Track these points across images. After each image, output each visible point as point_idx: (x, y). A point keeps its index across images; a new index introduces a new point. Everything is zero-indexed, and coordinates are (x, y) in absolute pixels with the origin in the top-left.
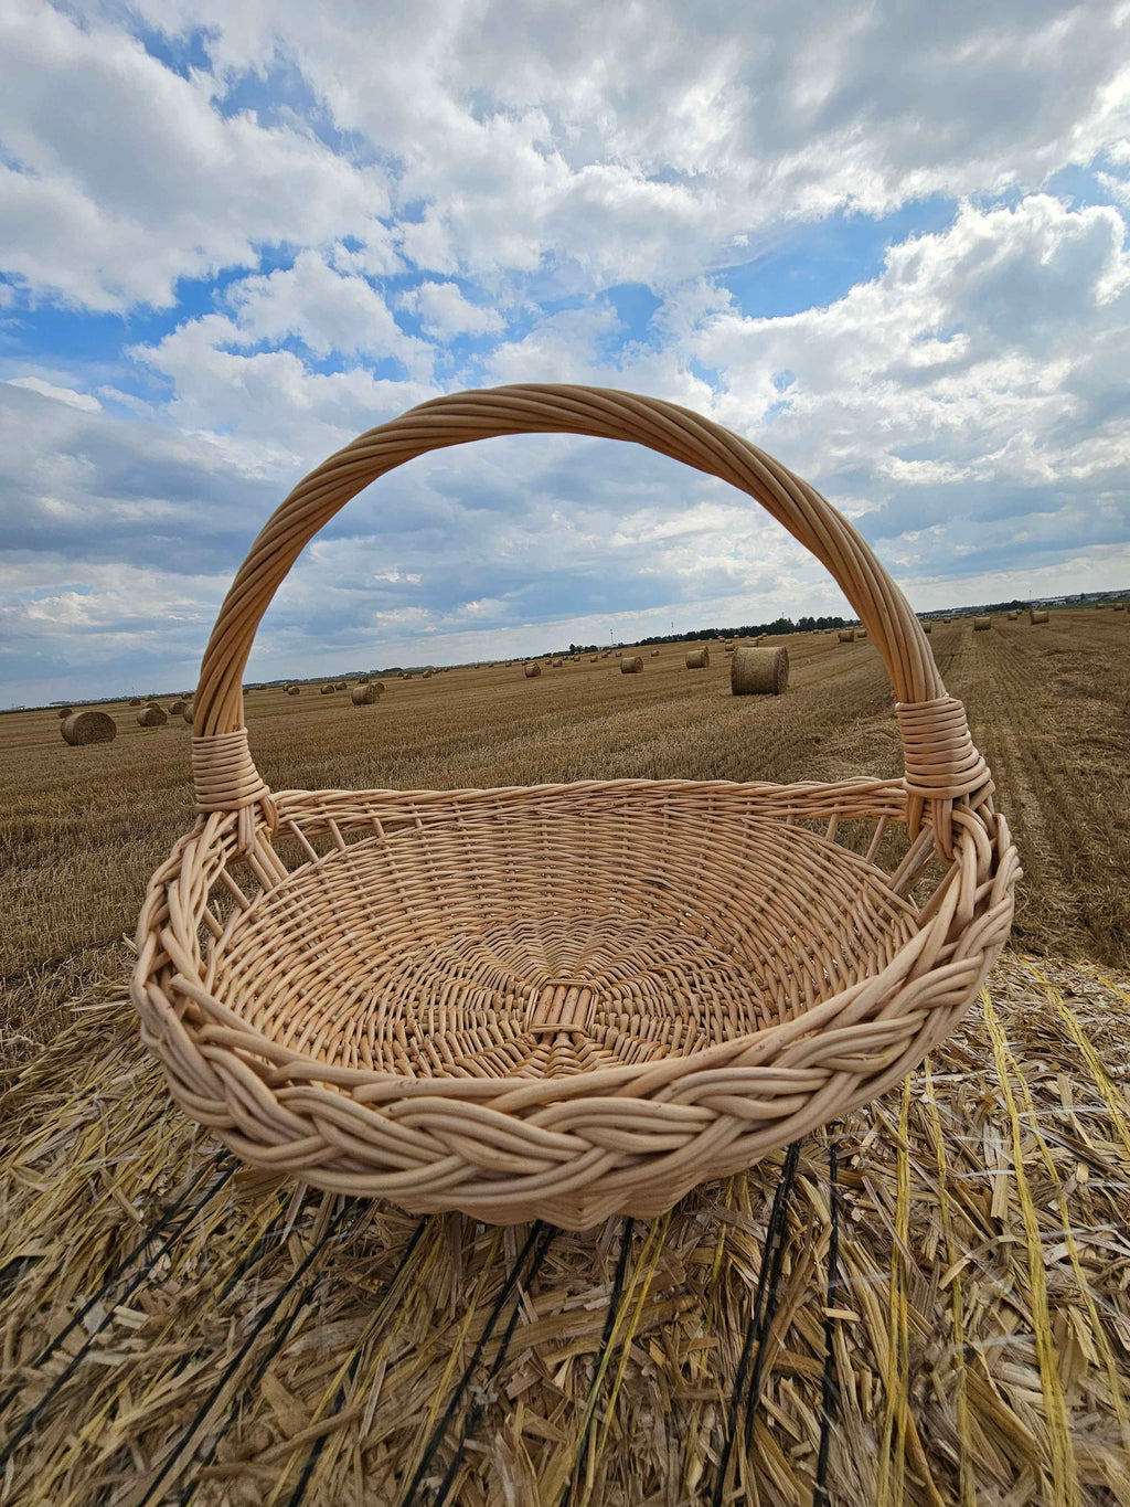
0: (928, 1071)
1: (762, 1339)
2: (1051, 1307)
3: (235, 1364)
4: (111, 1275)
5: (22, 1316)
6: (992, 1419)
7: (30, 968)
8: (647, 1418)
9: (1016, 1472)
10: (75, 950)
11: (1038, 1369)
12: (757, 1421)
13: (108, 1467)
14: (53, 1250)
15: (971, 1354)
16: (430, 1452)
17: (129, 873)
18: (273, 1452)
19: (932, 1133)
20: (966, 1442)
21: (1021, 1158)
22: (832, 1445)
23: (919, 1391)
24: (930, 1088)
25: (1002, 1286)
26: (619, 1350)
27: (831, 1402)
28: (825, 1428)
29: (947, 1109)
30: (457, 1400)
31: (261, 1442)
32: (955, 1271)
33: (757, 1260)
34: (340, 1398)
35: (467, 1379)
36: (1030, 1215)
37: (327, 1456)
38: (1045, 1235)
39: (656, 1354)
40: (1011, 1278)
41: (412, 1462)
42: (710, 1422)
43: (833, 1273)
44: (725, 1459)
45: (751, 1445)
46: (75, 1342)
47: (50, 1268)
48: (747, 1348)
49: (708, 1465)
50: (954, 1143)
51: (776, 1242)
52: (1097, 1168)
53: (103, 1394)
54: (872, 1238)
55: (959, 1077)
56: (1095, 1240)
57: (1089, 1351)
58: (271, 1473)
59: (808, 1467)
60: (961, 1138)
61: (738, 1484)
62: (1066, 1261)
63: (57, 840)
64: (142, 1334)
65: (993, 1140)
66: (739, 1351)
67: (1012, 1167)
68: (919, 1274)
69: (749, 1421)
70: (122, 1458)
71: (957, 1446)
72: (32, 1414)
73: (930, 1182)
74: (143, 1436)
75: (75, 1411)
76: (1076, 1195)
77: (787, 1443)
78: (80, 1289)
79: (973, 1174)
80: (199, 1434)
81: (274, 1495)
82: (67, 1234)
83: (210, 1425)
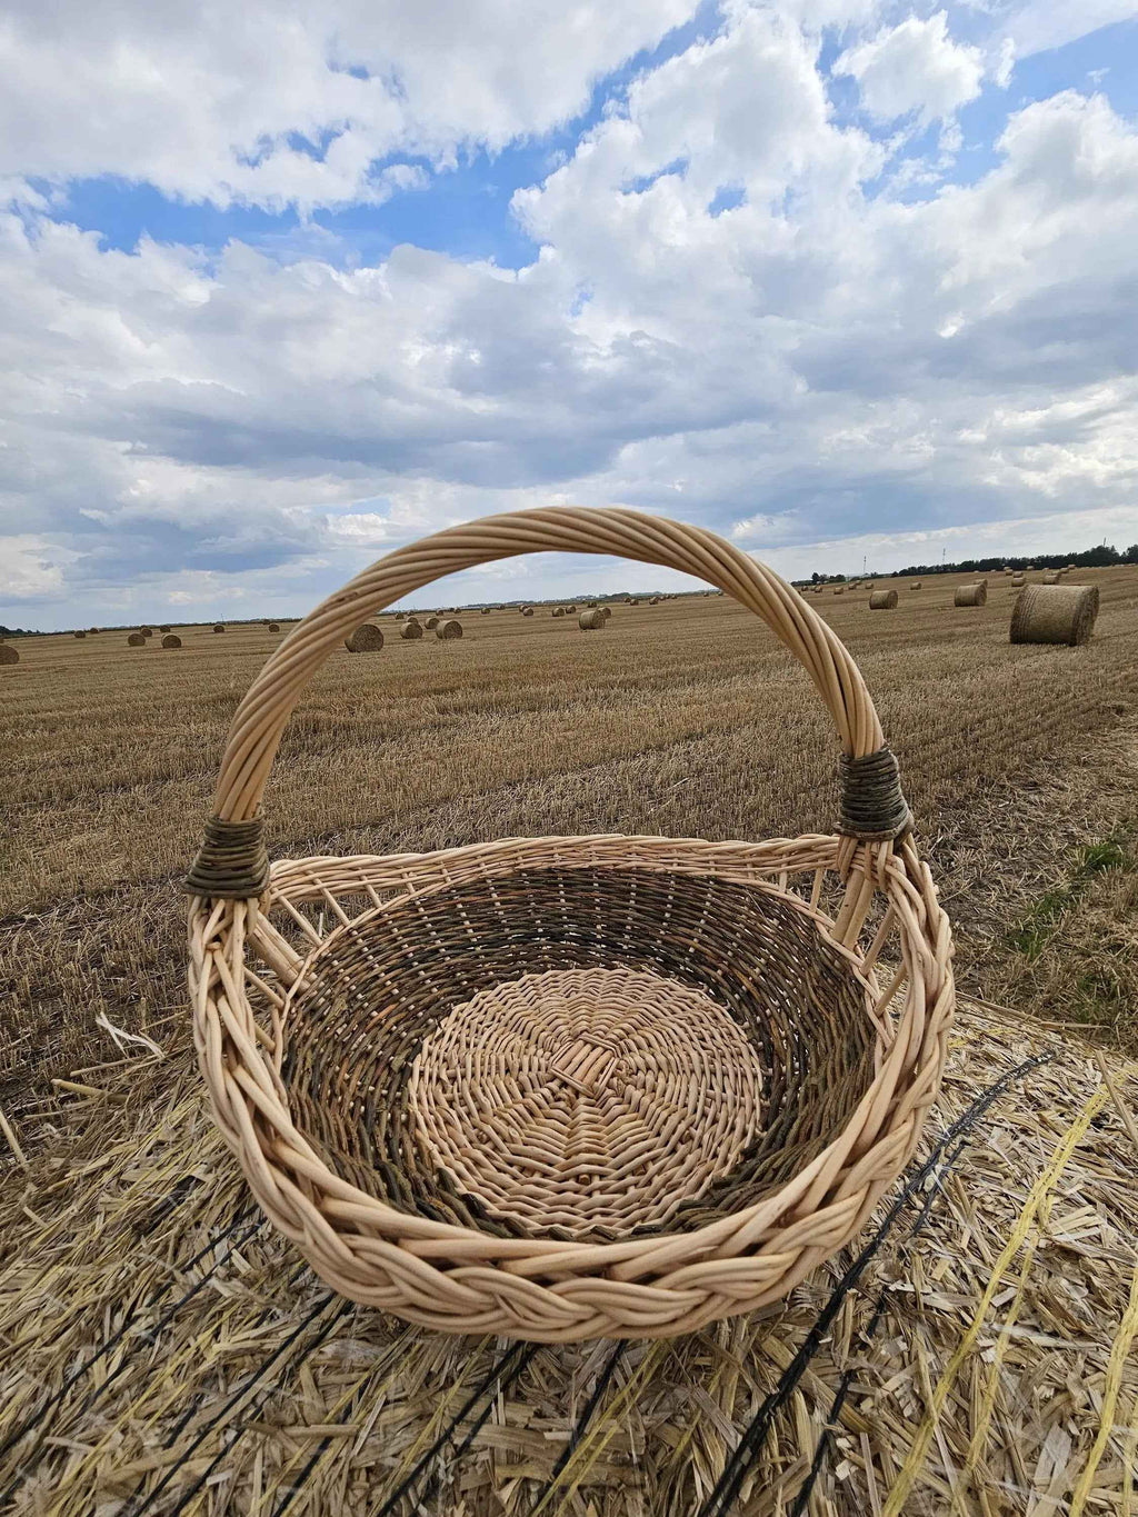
0: (1010, 1317)
3: (291, 1339)
4: (238, 1218)
5: (182, 1227)
7: (310, 837)
10: (341, 828)
13: (205, 1378)
14: (209, 1179)
16: (395, 1497)
17: (383, 770)
18: (295, 1430)
19: (979, 1407)
21: (1087, 1491)
24: (1003, 1345)
26: (564, 1490)
30: (426, 1462)
31: (290, 1420)
33: (720, 1466)
34: (348, 1411)
35: (435, 1450)
37: (328, 1455)
41: (381, 1498)
46: (207, 1263)
47: (205, 1195)
50: (1002, 1432)
53: (213, 1316)
54: (852, 1508)
55: (1051, 1342)
58: (291, 1447)
60: (1015, 1430)
63: (335, 734)
64: (244, 1280)
65: (1056, 1448)
67: (1068, 1497)
70: (208, 1379)
72: (177, 1307)
73: (949, 1470)
74: (227, 1367)
75: (197, 1320)
78: (218, 1221)
79: (1009, 1484)
80: (258, 1385)
81: (290, 1464)
82: (220, 1170)
83: (265, 1384)
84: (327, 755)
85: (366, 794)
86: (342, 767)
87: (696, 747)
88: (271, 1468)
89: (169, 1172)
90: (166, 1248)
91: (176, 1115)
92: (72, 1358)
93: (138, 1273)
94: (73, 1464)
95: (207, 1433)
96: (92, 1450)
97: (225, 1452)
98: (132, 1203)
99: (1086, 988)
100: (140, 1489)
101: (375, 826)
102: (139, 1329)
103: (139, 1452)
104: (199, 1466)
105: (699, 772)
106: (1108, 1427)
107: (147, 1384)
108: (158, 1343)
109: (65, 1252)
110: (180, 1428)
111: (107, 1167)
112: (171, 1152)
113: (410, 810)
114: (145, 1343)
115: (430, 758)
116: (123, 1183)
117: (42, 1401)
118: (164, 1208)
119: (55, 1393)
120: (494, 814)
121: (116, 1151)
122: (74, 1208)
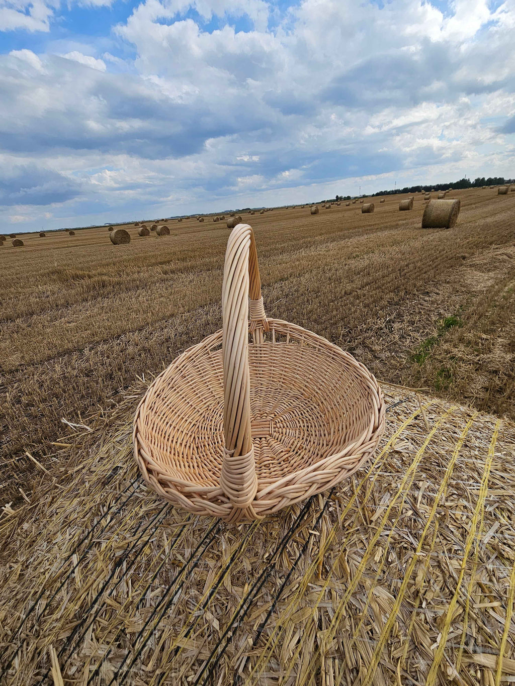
0: (379, 470)
1: (293, 532)
2: (375, 545)
3: (167, 504)
4: (139, 476)
5: (120, 481)
8: (259, 541)
9: (343, 577)
10: (124, 332)
11: (362, 558)
12: (285, 549)
13: (141, 518)
14: (125, 466)
15: (345, 550)
16: (208, 535)
17: (140, 303)
18: (174, 525)
19: (368, 491)
20: (334, 568)
21: (392, 505)
22: (301, 559)
23: (326, 555)
24: (376, 476)
25: (363, 537)
26: (256, 525)
27: (304, 551)
28: (300, 555)
29: (377, 484)
30: (215, 526)
31: (172, 523)
32: (351, 530)
33: (298, 513)
34: (189, 518)
35: (218, 522)
36: (385, 521)
37: (185, 529)
38: (385, 527)
39: (264, 529)
40: (367, 536)
41: (203, 535)
42: (273, 546)
43: (318, 522)
44: (274, 555)
45: (281, 553)
46: (132, 489)
47: (125, 471)
48: (288, 533)
49: (270, 554)
50: (373, 495)
51: (305, 510)
52: (416, 513)
53: (139, 503)
54: (333, 516)
55: (389, 474)
56: (400, 533)
57: (377, 558)
58: (174, 529)
59: (293, 562)
60: (376, 494)
61: (275, 560)
62: (387, 535)
64: (146, 492)
65: (386, 497)
66: (285, 534)
67: (388, 506)
68: (341, 527)
69: (283, 549)
70: (143, 517)
71: (331, 568)
72: (125, 503)
73: (358, 505)
74: (147, 514)
75: (133, 504)
76: (403, 519)
77: (290, 555)
78: (132, 478)
79: (373, 506)
80: (159, 517)
81: (174, 533)
82: (128, 463)
83: (161, 516)
84: (111, 298)
85: (133, 315)
86: (120, 303)
87: (285, 284)
88: (169, 535)
89: (108, 466)
90: (116, 488)
91: (105, 449)
92: (92, 521)
93: (108, 496)
94: (103, 546)
95: (146, 530)
96: (109, 541)
97: (153, 534)
98: (97, 477)
99: (440, 374)
100: (128, 547)
101: (140, 330)
102: (114, 510)
103: (125, 538)
104: (145, 538)
105: (287, 296)
106: (401, 490)
107: (121, 523)
108: (121, 512)
109: (77, 494)
110: (136, 531)
111: (83, 468)
112: (107, 460)
113: (156, 321)
114: (117, 513)
115: (162, 296)
116: (92, 472)
117: (86, 533)
118: (111, 476)
119: (90, 530)
120: (196, 320)
121: (85, 463)
122: (76, 481)
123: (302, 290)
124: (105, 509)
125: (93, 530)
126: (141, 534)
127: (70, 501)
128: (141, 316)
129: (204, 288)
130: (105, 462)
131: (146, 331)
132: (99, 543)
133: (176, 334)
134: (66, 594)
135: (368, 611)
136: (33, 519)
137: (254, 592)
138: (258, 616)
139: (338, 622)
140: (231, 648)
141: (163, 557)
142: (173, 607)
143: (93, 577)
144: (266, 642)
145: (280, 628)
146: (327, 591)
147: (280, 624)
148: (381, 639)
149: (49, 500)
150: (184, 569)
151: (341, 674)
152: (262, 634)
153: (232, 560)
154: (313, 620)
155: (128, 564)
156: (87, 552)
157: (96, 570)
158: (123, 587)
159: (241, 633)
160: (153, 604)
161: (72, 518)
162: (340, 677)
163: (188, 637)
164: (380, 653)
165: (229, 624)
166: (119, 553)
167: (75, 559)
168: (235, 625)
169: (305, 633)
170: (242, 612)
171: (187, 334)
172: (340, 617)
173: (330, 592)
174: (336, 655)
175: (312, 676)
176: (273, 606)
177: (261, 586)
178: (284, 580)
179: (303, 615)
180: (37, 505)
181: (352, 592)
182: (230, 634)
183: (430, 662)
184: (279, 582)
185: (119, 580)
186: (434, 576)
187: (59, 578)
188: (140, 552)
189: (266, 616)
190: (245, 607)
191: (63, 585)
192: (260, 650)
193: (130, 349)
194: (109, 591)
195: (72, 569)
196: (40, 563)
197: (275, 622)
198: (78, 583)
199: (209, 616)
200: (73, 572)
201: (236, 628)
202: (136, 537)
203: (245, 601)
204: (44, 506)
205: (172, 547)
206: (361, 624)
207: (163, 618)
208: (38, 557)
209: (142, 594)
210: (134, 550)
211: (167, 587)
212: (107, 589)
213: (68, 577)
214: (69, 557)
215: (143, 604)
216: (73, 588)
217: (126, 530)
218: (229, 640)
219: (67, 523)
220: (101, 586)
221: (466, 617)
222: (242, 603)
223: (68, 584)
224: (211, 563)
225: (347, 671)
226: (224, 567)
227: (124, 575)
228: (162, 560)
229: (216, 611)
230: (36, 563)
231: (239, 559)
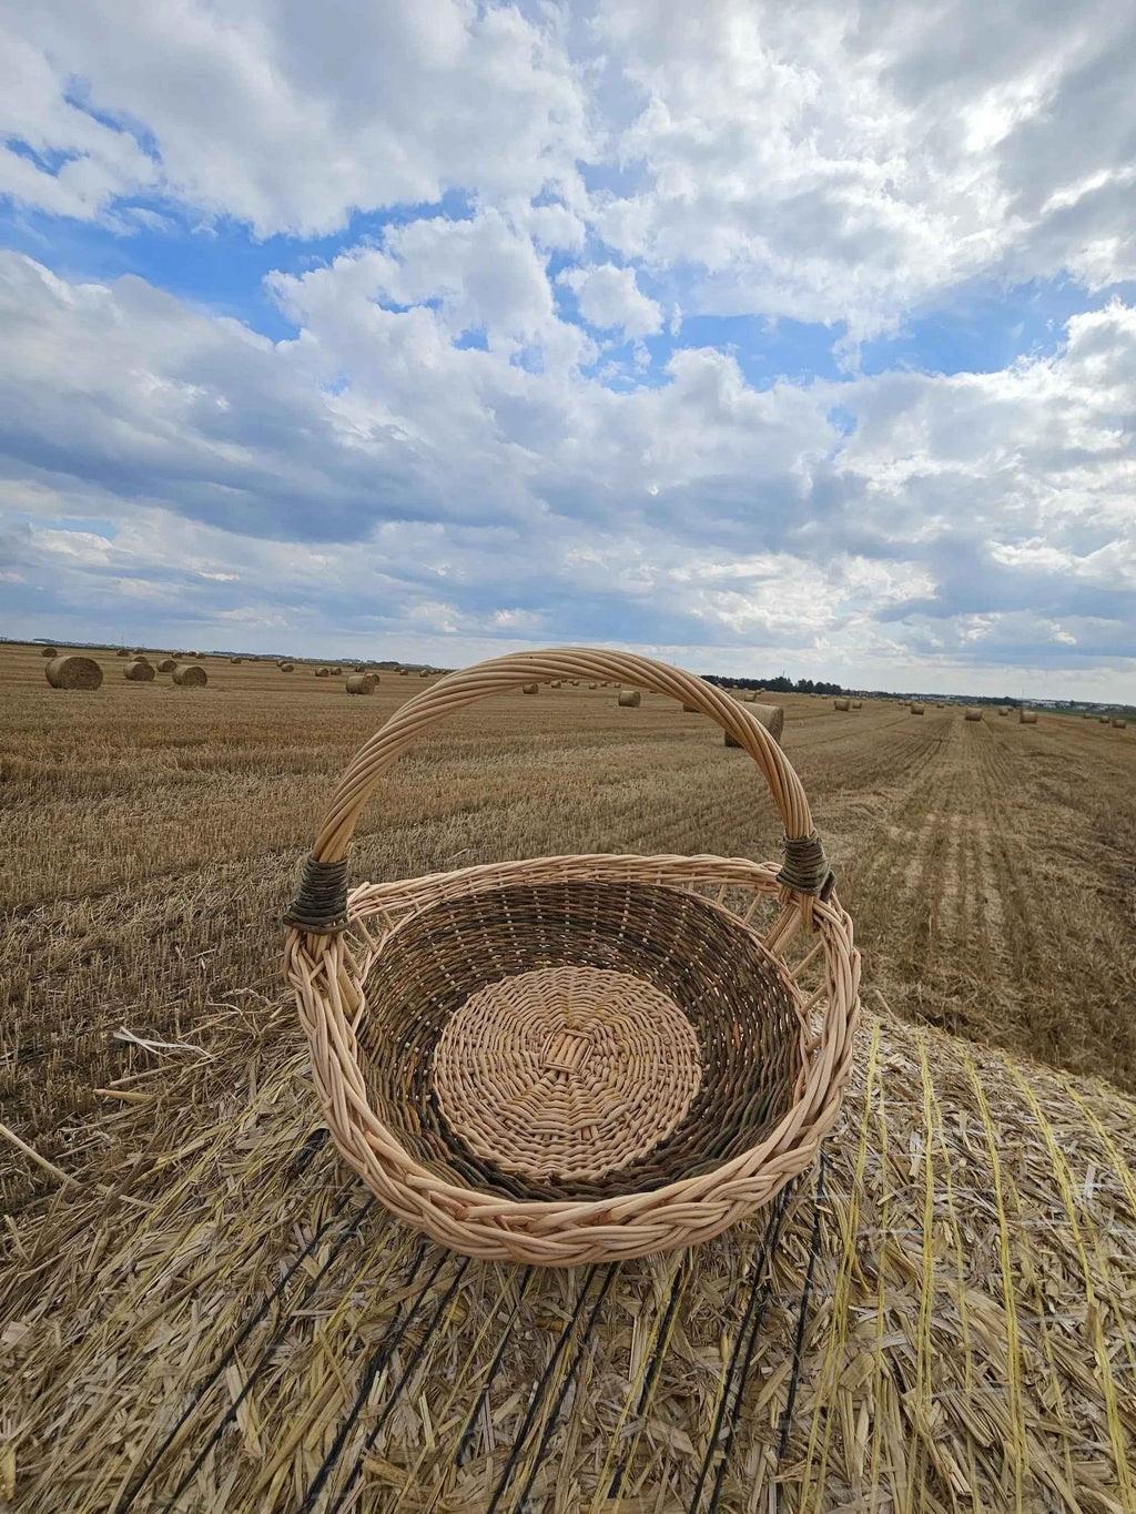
0: (882, 1098)
1: (780, 1218)
2: (934, 1221)
6: (896, 1261)
9: (905, 1282)
11: (922, 1245)
12: (777, 1251)
15: (889, 1235)
19: (881, 1131)
20: (882, 1269)
21: (929, 1150)
22: (815, 1264)
23: (861, 1247)
24: (882, 1107)
25: (910, 1209)
27: (816, 1247)
28: (812, 1257)
29: (891, 1120)
32: (886, 1198)
36: (930, 1178)
38: (936, 1189)
40: (915, 1206)
42: (752, 1250)
43: (820, 1192)
44: (760, 1265)
45: (774, 1260)
48: (772, 1220)
49: (751, 1267)
50: (893, 1138)
52: (971, 1161)
54: (843, 1178)
55: (901, 1104)
56: (963, 1195)
57: (950, 1242)
59: (804, 1272)
60: (898, 1136)
61: (768, 1273)
62: (946, 1202)
63: (34, 784)
65: (915, 1140)
66: (768, 1222)
67: (924, 1154)
68: (866, 1197)
69: (773, 1250)
71: (878, 1270)
73: (877, 1155)
76: (957, 1172)
77: (793, 1261)
79: (902, 1154)
84: (21, 809)
85: (82, 857)
86: (47, 824)
87: (473, 818)
89: (291, 1133)
90: (329, 1177)
91: (266, 1095)
92: (272, 1269)
93: (309, 1200)
94: (319, 1327)
96: (334, 1312)
98: (261, 1162)
100: (398, 1314)
101: (96, 896)
102: (334, 1231)
103: (385, 1295)
104: (444, 1284)
105: (478, 844)
106: (931, 1128)
107: (365, 1259)
108: (360, 1233)
109: (201, 1213)
110: (413, 1272)
112: (280, 1120)
113: (145, 877)
114: (347, 1236)
115: (171, 819)
116: (240, 1152)
117: (259, 1301)
118: (306, 1156)
119: (269, 1294)
120: (257, 882)
121: (208, 1133)
122: (193, 1178)
123: (509, 834)
124: (309, 1233)
125: (279, 1291)
126: (429, 1276)
127: (179, 1235)
128: (105, 864)
129: (284, 810)
130: (274, 1125)
131: (114, 900)
132: (306, 1323)
133: (199, 913)
134: (212, 1489)
135: (971, 1337)
136: (41, 1308)
137: (743, 1351)
138: (772, 1395)
139: (929, 1368)
140: (734, 1485)
141: (503, 1317)
142: (563, 1430)
143: (304, 1414)
144: (805, 1448)
145: (824, 1411)
146: (888, 1315)
147: (821, 1403)
148: (1012, 1382)
149: (100, 1240)
150: (567, 1335)
151: (973, 1466)
152: (789, 1434)
153: (675, 1291)
154: (883, 1376)
155: (406, 1359)
156: (272, 1352)
157: (307, 1395)
158: (404, 1422)
159: (743, 1445)
160: (506, 1439)
161: (198, 1273)
162: (973, 1471)
163: (620, 1494)
164: (1021, 1409)
165: (710, 1435)
166: (375, 1332)
167: (234, 1378)
168: (724, 1433)
169: (878, 1406)
170: (731, 1401)
171: (229, 912)
172: (929, 1361)
173: (893, 1313)
174: (950, 1432)
175: (923, 1489)
176: (796, 1366)
177: (754, 1335)
178: (798, 1311)
179: (861, 1371)
180: (55, 1264)
181: (930, 1308)
182: (719, 1455)
183: (1101, 1404)
184: (792, 1317)
185: (385, 1405)
186: (1046, 1259)
187: (183, 1446)
188: (437, 1319)
189: (787, 1393)
190: (734, 1388)
191: (198, 1465)
192: (798, 1467)
193: (58, 944)
194: (360, 1442)
195: (226, 1408)
196: (98, 1423)
197: (809, 1403)
198: (252, 1447)
199: (657, 1429)
200: (232, 1417)
201: (729, 1440)
202: (415, 1287)
203: (730, 1373)
204: (82, 1262)
205: (522, 1289)
206: (969, 1363)
207: (543, 1465)
208: (87, 1407)
209: (467, 1423)
210: (417, 1320)
211: (536, 1386)
212: (352, 1440)
213: (218, 1435)
214: (211, 1378)
215: (472, 1450)
216: (238, 1462)
217: (381, 1275)
218: (722, 1471)
219: (183, 1291)
220: (331, 1436)
221: (1119, 1317)
222: (724, 1381)
223: (218, 1457)
224: (633, 1306)
225: (980, 1457)
226: (663, 1310)
227: (399, 1389)
228: (504, 1325)
229: (672, 1415)
230: (80, 1427)
231: (689, 1287)
